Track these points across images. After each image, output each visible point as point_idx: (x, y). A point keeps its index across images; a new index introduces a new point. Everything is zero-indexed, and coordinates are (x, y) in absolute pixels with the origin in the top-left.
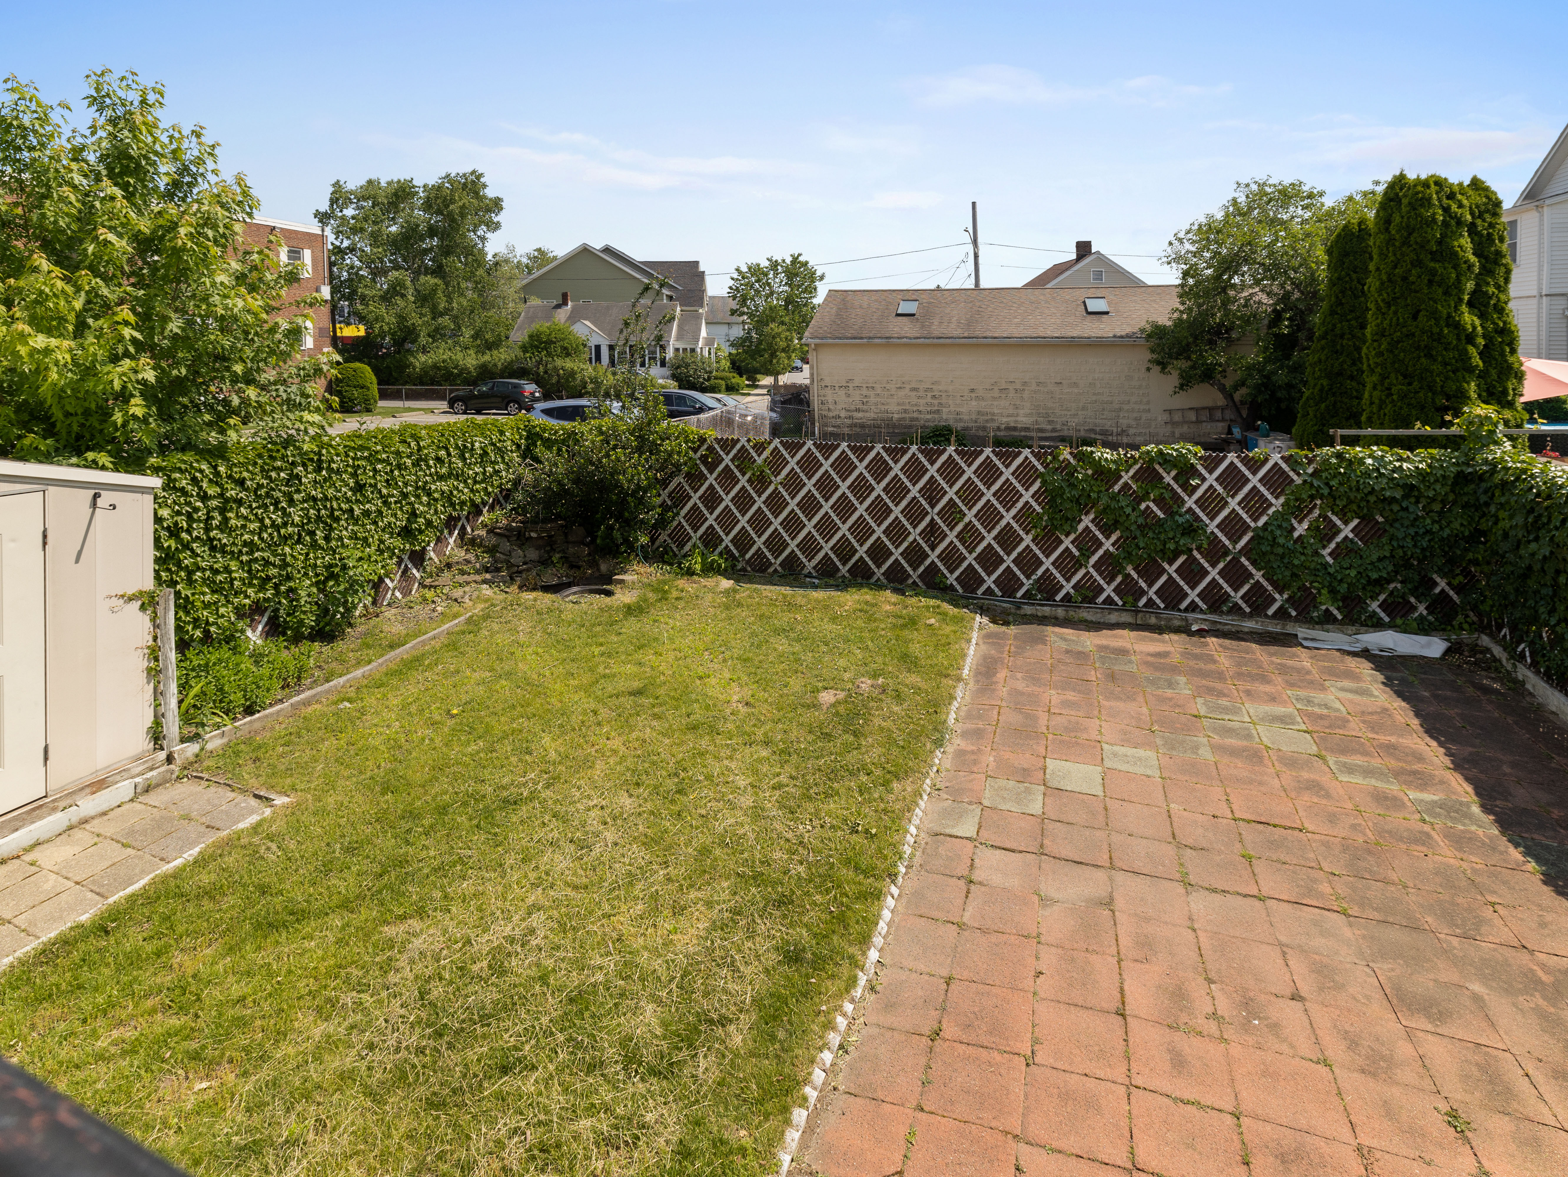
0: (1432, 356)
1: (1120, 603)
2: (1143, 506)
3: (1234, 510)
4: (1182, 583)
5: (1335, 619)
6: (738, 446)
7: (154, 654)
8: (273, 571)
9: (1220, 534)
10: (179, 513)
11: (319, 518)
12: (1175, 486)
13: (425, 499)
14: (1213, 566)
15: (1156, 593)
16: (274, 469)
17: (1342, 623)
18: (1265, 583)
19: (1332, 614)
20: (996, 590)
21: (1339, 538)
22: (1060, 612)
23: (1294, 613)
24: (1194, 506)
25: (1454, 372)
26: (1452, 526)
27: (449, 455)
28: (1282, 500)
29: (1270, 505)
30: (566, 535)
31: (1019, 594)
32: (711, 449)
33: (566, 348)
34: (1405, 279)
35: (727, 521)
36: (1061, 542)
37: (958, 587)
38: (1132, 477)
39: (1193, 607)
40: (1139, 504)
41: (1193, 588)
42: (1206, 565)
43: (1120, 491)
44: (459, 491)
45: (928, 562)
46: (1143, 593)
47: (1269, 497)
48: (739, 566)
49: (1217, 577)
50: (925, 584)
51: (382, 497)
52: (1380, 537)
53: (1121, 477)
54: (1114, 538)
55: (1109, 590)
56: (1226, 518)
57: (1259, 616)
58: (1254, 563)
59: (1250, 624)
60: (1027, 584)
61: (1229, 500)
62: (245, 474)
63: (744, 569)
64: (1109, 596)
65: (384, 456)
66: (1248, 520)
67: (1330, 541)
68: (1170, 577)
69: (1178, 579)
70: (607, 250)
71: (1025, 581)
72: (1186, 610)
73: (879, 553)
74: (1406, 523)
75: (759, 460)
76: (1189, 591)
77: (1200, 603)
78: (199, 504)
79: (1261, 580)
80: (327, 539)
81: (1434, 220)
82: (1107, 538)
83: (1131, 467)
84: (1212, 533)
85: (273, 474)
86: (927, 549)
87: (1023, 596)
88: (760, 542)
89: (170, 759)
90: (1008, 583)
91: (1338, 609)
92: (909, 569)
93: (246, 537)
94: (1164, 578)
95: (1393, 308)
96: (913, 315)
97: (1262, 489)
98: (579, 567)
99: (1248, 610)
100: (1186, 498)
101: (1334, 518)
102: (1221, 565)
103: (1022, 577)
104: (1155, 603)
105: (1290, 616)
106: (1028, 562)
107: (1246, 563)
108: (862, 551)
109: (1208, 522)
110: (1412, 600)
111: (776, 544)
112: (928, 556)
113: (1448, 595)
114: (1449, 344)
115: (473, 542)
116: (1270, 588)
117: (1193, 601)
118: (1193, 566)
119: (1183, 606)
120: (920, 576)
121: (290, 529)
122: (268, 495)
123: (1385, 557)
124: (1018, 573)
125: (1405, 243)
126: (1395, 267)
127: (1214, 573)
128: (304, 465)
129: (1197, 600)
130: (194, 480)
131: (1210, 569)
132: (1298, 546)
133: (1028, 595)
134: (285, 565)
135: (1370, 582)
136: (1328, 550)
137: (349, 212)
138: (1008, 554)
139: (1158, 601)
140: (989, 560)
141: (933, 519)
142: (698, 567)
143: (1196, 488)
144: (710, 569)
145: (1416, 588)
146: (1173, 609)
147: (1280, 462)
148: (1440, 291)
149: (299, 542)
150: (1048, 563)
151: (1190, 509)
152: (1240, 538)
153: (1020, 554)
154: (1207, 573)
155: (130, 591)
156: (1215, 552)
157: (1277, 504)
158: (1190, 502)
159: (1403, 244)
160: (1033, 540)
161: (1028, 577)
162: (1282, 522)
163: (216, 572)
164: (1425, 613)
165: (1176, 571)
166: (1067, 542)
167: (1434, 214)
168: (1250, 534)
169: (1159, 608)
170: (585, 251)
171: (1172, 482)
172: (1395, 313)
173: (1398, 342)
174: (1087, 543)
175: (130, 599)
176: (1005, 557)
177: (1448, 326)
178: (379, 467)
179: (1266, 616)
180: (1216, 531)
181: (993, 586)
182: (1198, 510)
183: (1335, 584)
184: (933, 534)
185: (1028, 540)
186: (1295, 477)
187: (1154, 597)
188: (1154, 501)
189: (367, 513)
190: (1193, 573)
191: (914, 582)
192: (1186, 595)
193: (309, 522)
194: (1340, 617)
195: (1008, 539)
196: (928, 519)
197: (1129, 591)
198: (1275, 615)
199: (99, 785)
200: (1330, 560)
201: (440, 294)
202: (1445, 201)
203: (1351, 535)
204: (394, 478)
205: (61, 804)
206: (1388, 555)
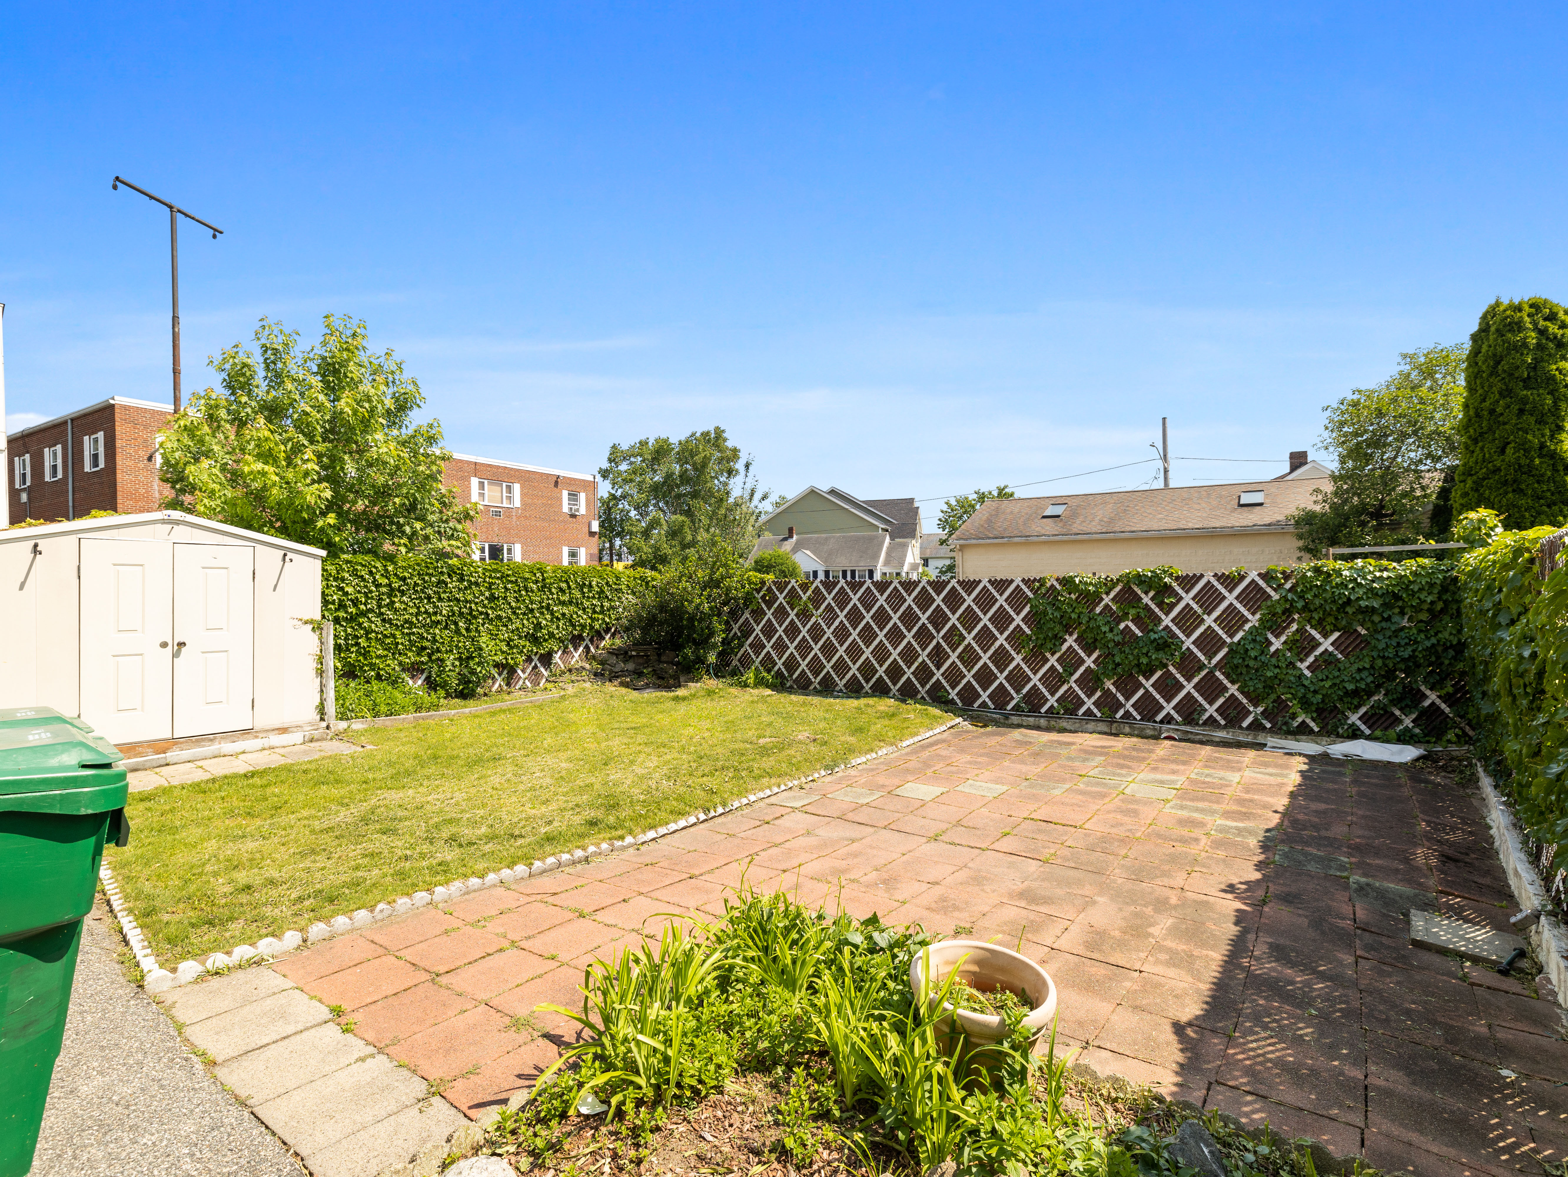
0: (1522, 490)
1: (1099, 715)
2: (1122, 626)
3: (1210, 627)
4: (1158, 697)
5: (1311, 732)
6: (789, 587)
7: (321, 660)
8: (427, 644)
9: (1195, 650)
10: (359, 592)
11: (461, 614)
12: (1153, 606)
13: (548, 617)
14: (1189, 680)
15: (1133, 706)
16: (427, 574)
17: (1319, 734)
18: (1240, 697)
19: (1308, 726)
20: (990, 703)
21: (1318, 652)
22: (1043, 722)
23: (1268, 725)
24: (1170, 624)
25: (1549, 506)
26: (1440, 635)
27: (569, 587)
28: (1258, 616)
29: (1247, 621)
30: (659, 655)
31: (1009, 707)
32: (769, 590)
33: (784, 572)
34: (1492, 412)
35: (780, 647)
36: (1047, 660)
37: (958, 701)
38: (1113, 600)
39: (1168, 719)
40: (1118, 624)
41: (1168, 701)
42: (1182, 679)
43: (1101, 613)
44: (578, 616)
45: (934, 680)
46: (1121, 705)
47: (1246, 613)
48: (788, 685)
49: (1192, 691)
50: (931, 698)
51: (512, 608)
52: (1362, 650)
53: (1102, 599)
54: (1095, 655)
55: (1089, 703)
56: (1202, 634)
57: (1233, 727)
58: (1227, 676)
59: (1221, 734)
60: (1017, 698)
61: (1205, 617)
62: (407, 575)
63: (791, 687)
64: (1089, 709)
65: (513, 579)
66: (1224, 636)
67: (1307, 655)
68: (1147, 691)
69: (1154, 693)
70: (833, 492)
71: (1015, 695)
72: (1162, 722)
73: (895, 672)
74: (1388, 633)
75: (805, 598)
76: (1165, 704)
77: (1176, 716)
78: (374, 589)
79: (1236, 693)
80: (468, 630)
81: (1525, 345)
82: (1089, 656)
83: (1111, 590)
84: (1188, 649)
85: (427, 578)
86: (933, 668)
87: (1012, 709)
88: (803, 665)
89: (328, 727)
90: (1000, 697)
91: (1313, 720)
92: (918, 686)
93: (407, 617)
94: (1141, 692)
95: (1480, 444)
96: (1058, 516)
97: (1239, 606)
98: (663, 679)
99: (1223, 722)
100: (1163, 617)
101: (1313, 632)
102: (1196, 680)
103: (1012, 692)
104: (1131, 715)
105: (1265, 728)
106: (1018, 679)
107: (1221, 677)
108: (881, 671)
109: (1184, 638)
110: (1397, 713)
111: (816, 666)
112: (934, 674)
113: (1439, 708)
114: (1542, 475)
115: (594, 657)
116: (1245, 701)
117: (1168, 714)
118: (1168, 681)
119: (1159, 718)
120: (927, 692)
121: (439, 618)
122: (423, 591)
123: (1364, 668)
124: (1009, 688)
125: (1493, 373)
126: (1484, 400)
127: (1189, 687)
128: (450, 576)
129: (1172, 712)
130: (371, 573)
131: (1185, 683)
132: (1274, 661)
133: (1017, 708)
134: (435, 641)
135: (1347, 693)
136: (1307, 664)
137: (624, 467)
138: (1001, 672)
139: (1135, 713)
140: (986, 678)
141: (938, 643)
142: (751, 681)
143: (1172, 606)
144: (760, 682)
145: (1400, 700)
146: (1149, 721)
147: (1257, 579)
148: (1532, 420)
149: (446, 628)
150: (1035, 680)
151: (1167, 627)
152: (1215, 653)
153: (1011, 672)
154: (1183, 687)
155: (305, 618)
156: (1189, 666)
157: (1254, 620)
158: (1167, 621)
159: (1491, 375)
160: (1023, 660)
161: (1018, 692)
162: (1257, 638)
163: (386, 636)
164: (1411, 725)
165: (1152, 686)
166: (1053, 660)
167: (1526, 338)
168: (1225, 650)
169: (1135, 719)
170: (813, 493)
171: (1150, 603)
172: (1482, 449)
173: (1484, 479)
174: (1071, 662)
175: (306, 623)
176: (999, 675)
177: (1541, 456)
178: (509, 586)
179: (1241, 728)
180: (1192, 647)
181: (987, 700)
182: (1174, 628)
183: (1309, 695)
184: (938, 656)
185: (1018, 659)
186: (1272, 593)
187: (1131, 710)
188: (1132, 621)
189: (499, 618)
190: (1169, 687)
191: (923, 697)
192: (1162, 708)
193: (454, 615)
194: (1316, 729)
195: (1001, 658)
196: (934, 642)
197: (1109, 704)
198: (1249, 727)
199: (284, 730)
200: (1307, 673)
201: (687, 529)
202: (1542, 323)
203: (1331, 649)
204: (521, 596)
205: (261, 735)
206: (1367, 666)
